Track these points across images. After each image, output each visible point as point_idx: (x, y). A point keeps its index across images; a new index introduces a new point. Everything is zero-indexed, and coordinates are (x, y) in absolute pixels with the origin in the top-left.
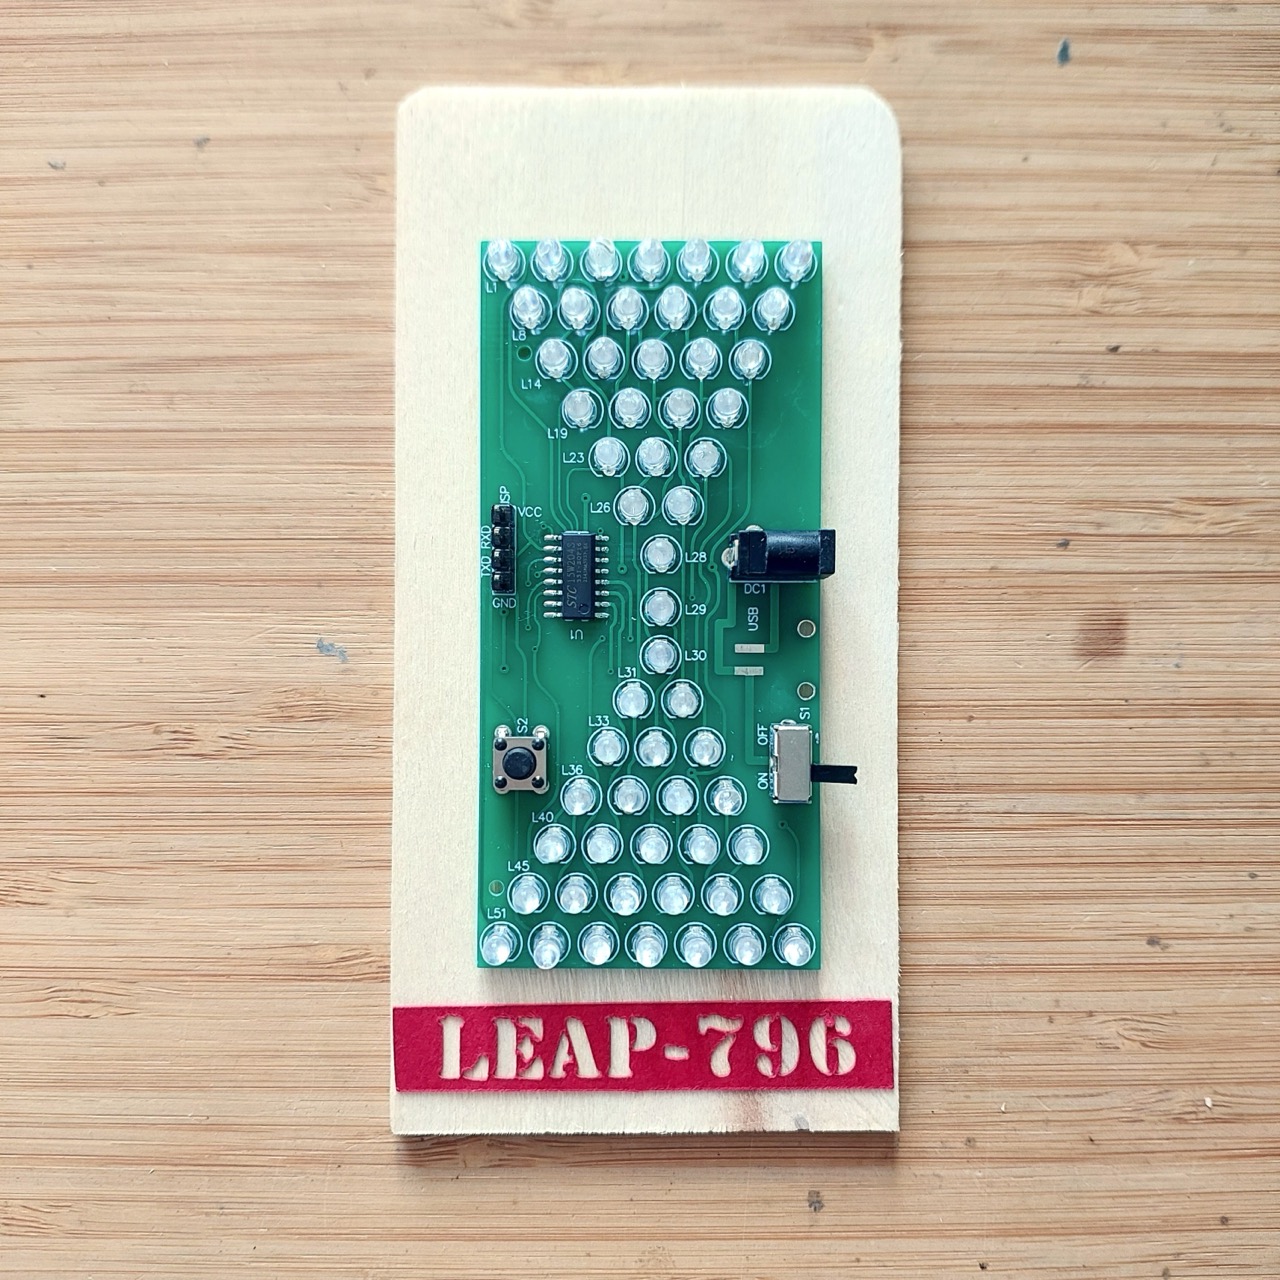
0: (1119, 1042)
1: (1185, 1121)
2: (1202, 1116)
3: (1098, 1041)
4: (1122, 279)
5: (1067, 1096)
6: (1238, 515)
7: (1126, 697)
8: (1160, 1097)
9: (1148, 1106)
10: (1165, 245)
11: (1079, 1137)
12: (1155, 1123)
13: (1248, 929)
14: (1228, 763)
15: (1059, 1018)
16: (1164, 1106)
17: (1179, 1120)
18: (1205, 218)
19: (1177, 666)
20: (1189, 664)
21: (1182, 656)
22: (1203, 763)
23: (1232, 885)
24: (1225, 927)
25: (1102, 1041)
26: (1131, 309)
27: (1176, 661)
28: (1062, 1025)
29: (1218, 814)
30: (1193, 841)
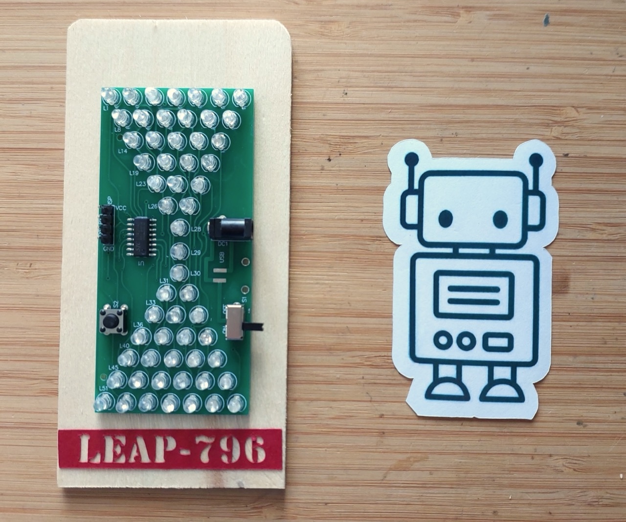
0: (563, 469)
1: (593, 506)
2: (601, 503)
3: (555, 468)
4: (571, 123)
5: (539, 493)
6: (621, 231)
7: (569, 312)
8: (582, 494)
9: (576, 498)
10: (590, 108)
11: (543, 512)
12: (579, 506)
13: (623, 418)
14: (614, 343)
15: (537, 458)
16: (584, 498)
17: (590, 505)
18: (608, 96)
19: (593, 298)
20: (597, 298)
21: (595, 294)
22: (603, 343)
23: (616, 398)
24: (612, 417)
25: (556, 468)
26: (575, 137)
27: (592, 296)
28: (537, 460)
29: (610, 366)
30: (599, 378)
